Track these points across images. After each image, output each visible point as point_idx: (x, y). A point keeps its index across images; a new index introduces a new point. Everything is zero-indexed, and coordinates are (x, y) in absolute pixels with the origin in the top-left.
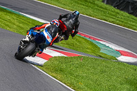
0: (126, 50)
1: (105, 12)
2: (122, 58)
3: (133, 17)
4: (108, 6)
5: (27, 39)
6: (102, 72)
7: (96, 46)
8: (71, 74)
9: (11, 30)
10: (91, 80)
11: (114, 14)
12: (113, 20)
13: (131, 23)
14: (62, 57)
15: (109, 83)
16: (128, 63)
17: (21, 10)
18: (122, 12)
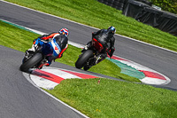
0: (151, 71)
1: (125, 26)
2: (147, 80)
3: (159, 31)
4: (129, 19)
5: (33, 49)
6: (124, 96)
7: (116, 66)
8: (87, 99)
9: (16, 48)
10: (111, 106)
11: (136, 27)
12: (135, 35)
13: (157, 38)
14: (76, 80)
15: (131, 110)
16: (154, 85)
17: (27, 24)
18: (146, 25)
